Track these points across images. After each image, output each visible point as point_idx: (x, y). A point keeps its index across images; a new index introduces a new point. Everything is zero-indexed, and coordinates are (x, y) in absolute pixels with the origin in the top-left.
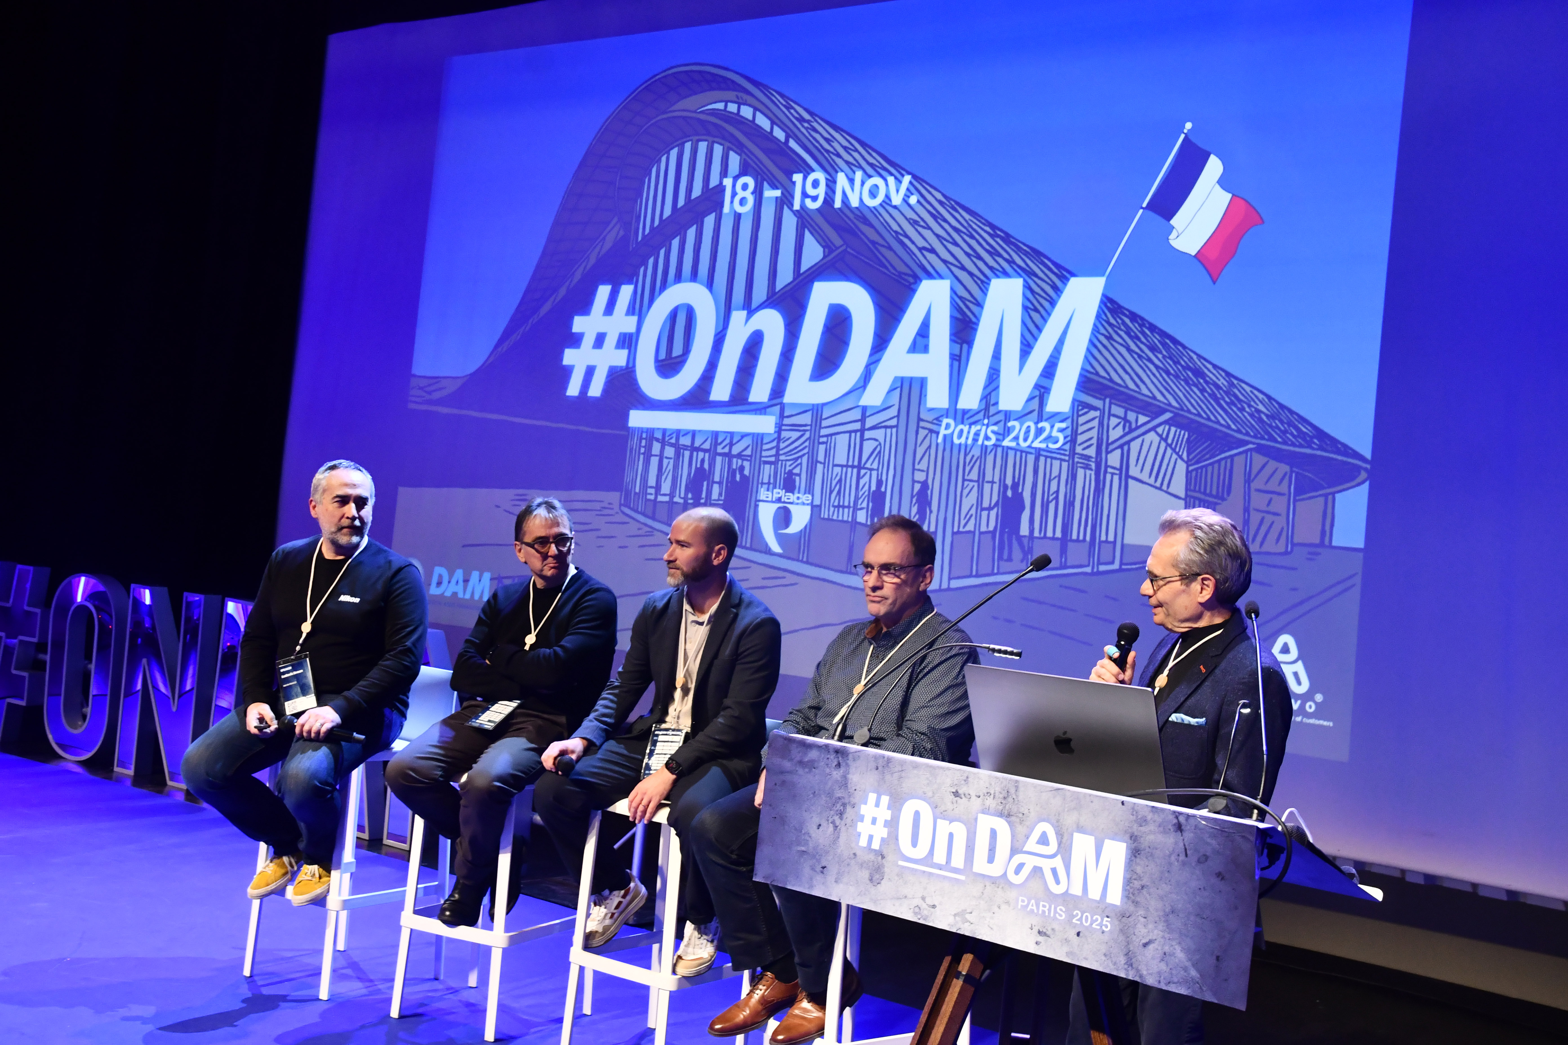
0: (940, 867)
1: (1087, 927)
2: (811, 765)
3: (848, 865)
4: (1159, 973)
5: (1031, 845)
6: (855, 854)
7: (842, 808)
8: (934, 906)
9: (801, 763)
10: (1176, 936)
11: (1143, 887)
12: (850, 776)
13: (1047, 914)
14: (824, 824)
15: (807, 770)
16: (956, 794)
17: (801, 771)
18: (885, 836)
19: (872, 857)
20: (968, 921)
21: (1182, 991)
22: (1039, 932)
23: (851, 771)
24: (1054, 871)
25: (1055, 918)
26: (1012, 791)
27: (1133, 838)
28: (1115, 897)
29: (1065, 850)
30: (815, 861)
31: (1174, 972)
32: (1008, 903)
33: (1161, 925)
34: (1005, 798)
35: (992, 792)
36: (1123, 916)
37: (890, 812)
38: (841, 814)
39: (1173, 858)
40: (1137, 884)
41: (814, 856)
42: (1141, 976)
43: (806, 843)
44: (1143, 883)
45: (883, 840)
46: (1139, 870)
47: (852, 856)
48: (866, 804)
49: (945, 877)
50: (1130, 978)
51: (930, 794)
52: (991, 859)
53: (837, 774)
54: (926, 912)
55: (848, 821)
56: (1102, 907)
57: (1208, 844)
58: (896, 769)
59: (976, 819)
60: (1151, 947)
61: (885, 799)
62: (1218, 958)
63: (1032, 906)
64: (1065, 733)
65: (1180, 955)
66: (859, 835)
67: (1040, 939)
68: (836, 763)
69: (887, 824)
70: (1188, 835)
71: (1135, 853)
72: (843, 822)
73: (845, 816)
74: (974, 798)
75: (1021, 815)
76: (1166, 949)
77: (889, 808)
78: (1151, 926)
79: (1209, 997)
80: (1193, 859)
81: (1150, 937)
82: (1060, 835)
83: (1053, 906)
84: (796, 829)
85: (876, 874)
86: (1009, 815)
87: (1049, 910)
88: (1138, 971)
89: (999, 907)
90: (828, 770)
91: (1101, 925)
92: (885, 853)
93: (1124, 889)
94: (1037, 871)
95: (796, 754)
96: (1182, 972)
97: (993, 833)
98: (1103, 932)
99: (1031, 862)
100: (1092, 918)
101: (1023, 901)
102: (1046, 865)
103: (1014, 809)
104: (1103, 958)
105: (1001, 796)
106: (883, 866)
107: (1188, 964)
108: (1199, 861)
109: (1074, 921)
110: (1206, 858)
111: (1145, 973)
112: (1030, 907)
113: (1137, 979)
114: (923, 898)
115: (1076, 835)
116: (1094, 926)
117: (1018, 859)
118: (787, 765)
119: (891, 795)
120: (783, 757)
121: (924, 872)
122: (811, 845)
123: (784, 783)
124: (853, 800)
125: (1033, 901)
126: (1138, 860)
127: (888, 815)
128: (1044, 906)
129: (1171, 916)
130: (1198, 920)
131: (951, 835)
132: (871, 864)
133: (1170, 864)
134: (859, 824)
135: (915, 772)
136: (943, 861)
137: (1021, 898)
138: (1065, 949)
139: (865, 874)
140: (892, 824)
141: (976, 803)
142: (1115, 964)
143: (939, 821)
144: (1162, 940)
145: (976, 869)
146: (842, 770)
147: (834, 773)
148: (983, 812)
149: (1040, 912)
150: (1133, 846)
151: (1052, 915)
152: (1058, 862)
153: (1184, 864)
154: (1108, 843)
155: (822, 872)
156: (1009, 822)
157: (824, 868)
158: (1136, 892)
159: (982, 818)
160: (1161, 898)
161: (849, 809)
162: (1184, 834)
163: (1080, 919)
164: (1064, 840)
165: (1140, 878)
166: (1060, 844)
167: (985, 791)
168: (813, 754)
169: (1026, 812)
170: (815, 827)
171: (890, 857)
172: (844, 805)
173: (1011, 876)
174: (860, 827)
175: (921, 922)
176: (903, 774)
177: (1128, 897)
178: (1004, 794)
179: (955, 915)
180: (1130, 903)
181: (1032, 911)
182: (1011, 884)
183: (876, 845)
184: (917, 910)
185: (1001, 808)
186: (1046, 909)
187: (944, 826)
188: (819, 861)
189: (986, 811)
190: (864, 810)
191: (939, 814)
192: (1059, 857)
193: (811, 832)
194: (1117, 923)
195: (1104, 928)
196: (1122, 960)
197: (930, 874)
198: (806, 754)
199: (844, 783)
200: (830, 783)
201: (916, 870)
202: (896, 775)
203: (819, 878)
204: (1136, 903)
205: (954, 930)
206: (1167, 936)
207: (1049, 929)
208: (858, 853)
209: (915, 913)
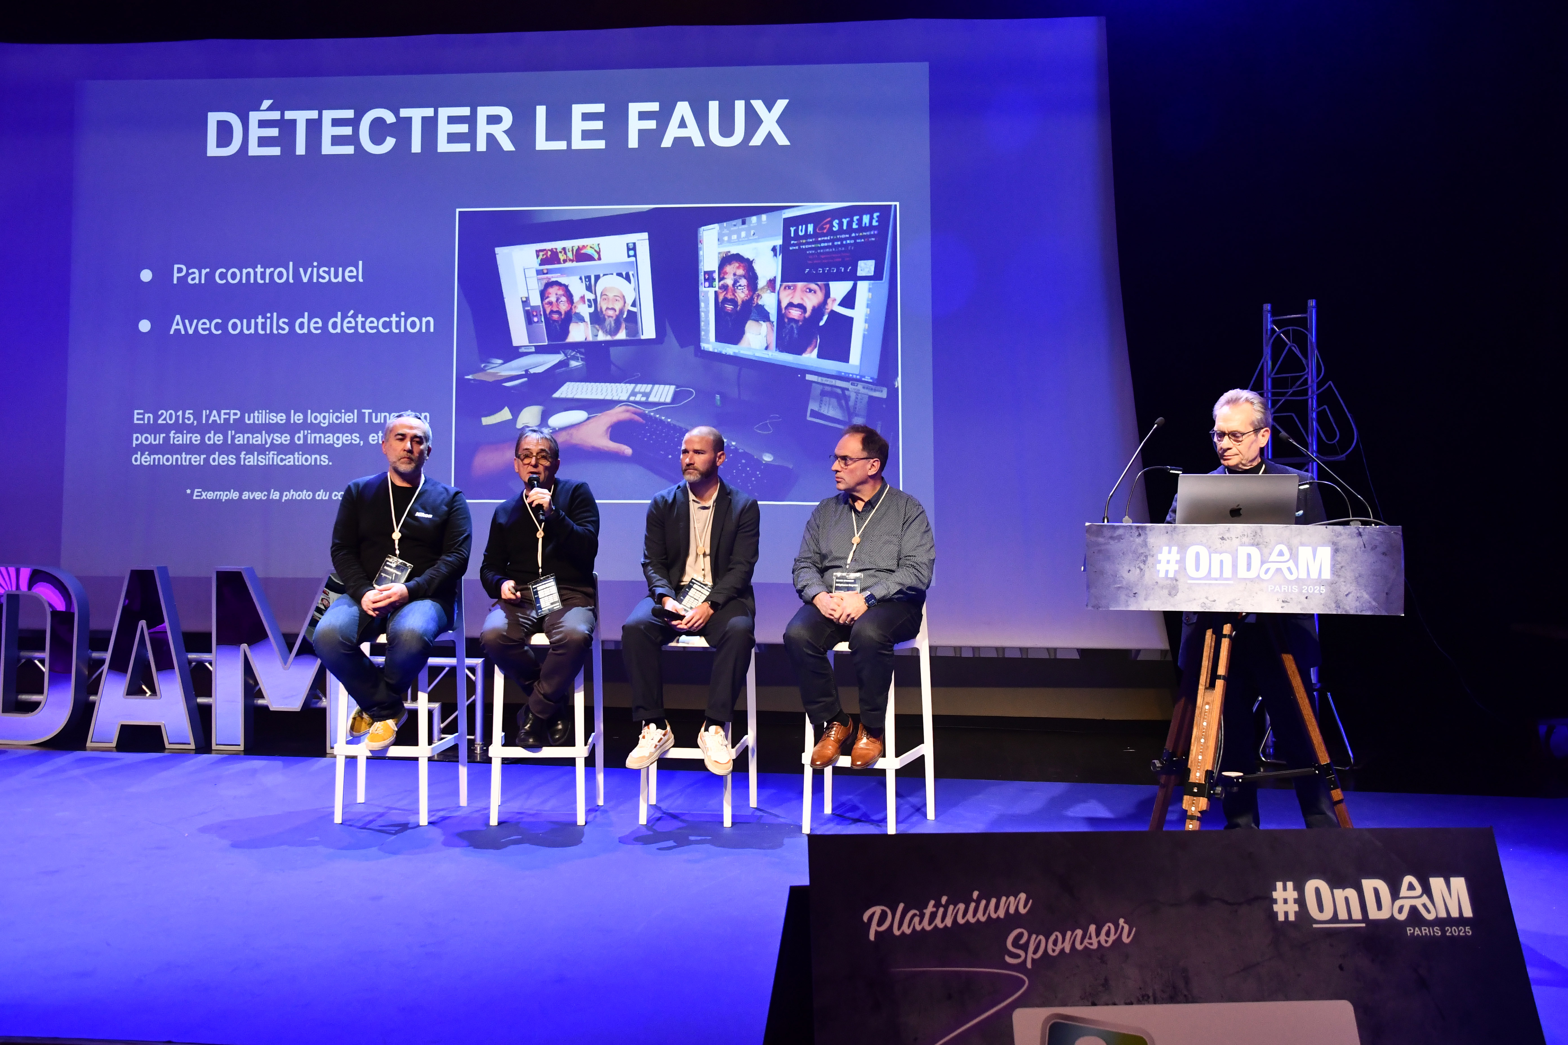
0: (1216, 579)
1: (1311, 594)
2: (1120, 538)
3: (1153, 589)
4: (1356, 607)
5: (1274, 557)
6: (1157, 582)
7: (1145, 558)
8: (1214, 601)
9: (1112, 538)
10: (1363, 587)
11: (1342, 567)
12: (1148, 540)
13: (1287, 591)
14: (1133, 569)
15: (1116, 541)
16: (1223, 539)
17: (1112, 542)
18: (1177, 569)
19: (1169, 582)
20: (1237, 604)
21: (1369, 613)
22: (1283, 601)
23: (1149, 537)
24: (1289, 569)
25: (1292, 593)
26: (1259, 531)
27: (1334, 544)
28: (1327, 575)
29: (1294, 556)
30: (1128, 591)
31: (1364, 605)
32: (1262, 590)
33: (1354, 584)
34: (1254, 536)
35: (1246, 534)
36: (1332, 583)
37: (1179, 555)
38: (1144, 562)
39: (1357, 550)
40: (1339, 566)
41: (1127, 588)
42: (1346, 611)
43: (1121, 582)
44: (1343, 564)
45: (1176, 571)
46: (1339, 559)
47: (1155, 584)
48: (1161, 553)
49: (1220, 584)
50: (1339, 613)
51: (1205, 541)
52: (1249, 569)
53: (1138, 540)
54: (1209, 605)
55: (1150, 565)
56: (1320, 582)
57: (1376, 539)
58: (1181, 531)
59: (1237, 550)
60: (1350, 595)
61: (1175, 549)
62: (1387, 594)
63: (1277, 588)
64: (1238, 505)
65: (1366, 596)
66: (1159, 571)
67: (1284, 604)
68: (1137, 534)
69: (1177, 562)
70: (1365, 537)
71: (1336, 551)
72: (1146, 566)
73: (1147, 562)
74: (1234, 539)
75: (1265, 543)
76: (1359, 595)
77: (1178, 553)
78: (1348, 585)
79: (1384, 613)
80: (1369, 548)
81: (1349, 591)
82: (1290, 549)
83: (1290, 587)
84: (1112, 575)
85: (1173, 590)
86: (1258, 544)
87: (1288, 589)
88: (1343, 608)
89: (1257, 593)
90: (1132, 539)
91: (1319, 591)
92: (1178, 578)
93: (1331, 570)
94: (1279, 570)
95: (1107, 533)
96: (1368, 604)
97: (1249, 556)
98: (1321, 594)
99: (1273, 567)
100: (1314, 588)
101: (1271, 587)
102: (1284, 567)
103: (1261, 540)
104: (1323, 607)
105: (1252, 535)
106: (1178, 586)
107: (1370, 600)
108: (1372, 549)
109: (1304, 591)
110: (1376, 547)
111: (1348, 609)
112: (1276, 590)
113: (1344, 613)
114: (1207, 598)
115: (1300, 548)
116: (1316, 592)
117: (1266, 566)
118: (1101, 540)
119: (1179, 546)
120: (1097, 536)
121: (1206, 584)
122: (1124, 583)
123: (1100, 551)
124: (1152, 553)
125: (1277, 586)
126: (1338, 554)
127: (1178, 557)
128: (1285, 588)
129: (1359, 579)
130: (1375, 578)
131: (1222, 562)
132: (1168, 586)
133: (1356, 553)
134: (1158, 565)
135: (1194, 531)
136: (1218, 576)
137: (1269, 586)
138: (1300, 606)
139: (1166, 592)
140: (1182, 562)
141: (1236, 542)
142: (1329, 608)
143: (1212, 555)
144: (1355, 591)
145: (1239, 576)
146: (1142, 538)
147: (1137, 540)
148: (1241, 545)
149: (1282, 591)
150: (1335, 548)
151: (1290, 591)
152: (1291, 564)
153: (1364, 552)
154: (1320, 549)
155: (1134, 596)
156: (1258, 548)
157: (1135, 594)
158: (1338, 570)
159: (1240, 548)
160: (1353, 571)
161: (1149, 558)
162: (1364, 537)
163: (1307, 590)
164: (1293, 552)
165: (1340, 563)
166: (1291, 554)
167: (1241, 535)
168: (1120, 532)
169: (1268, 541)
170: (1127, 572)
171: (1182, 580)
172: (1146, 557)
173: (1263, 576)
174: (1159, 567)
175: (1207, 610)
176: (1185, 533)
177: (1334, 574)
178: (1254, 534)
179: (1229, 603)
180: (1335, 576)
181: (1278, 591)
182: (1263, 580)
183: (1171, 575)
184: (1203, 605)
185: (1252, 541)
186: (1286, 589)
187: (1216, 558)
188: (1131, 590)
189: (1243, 544)
190: (1160, 557)
191: (1212, 550)
192: (1291, 561)
193: (1124, 575)
194: (1329, 587)
195: (1321, 592)
196: (1334, 605)
197: (1210, 584)
198: (1115, 532)
199: (1145, 544)
200: (1134, 546)
201: (1200, 584)
202: (1181, 534)
203: (1133, 599)
204: (1339, 576)
205: (1229, 611)
206: (1358, 588)
207: (1289, 599)
208: (1158, 581)
209: (1202, 607)
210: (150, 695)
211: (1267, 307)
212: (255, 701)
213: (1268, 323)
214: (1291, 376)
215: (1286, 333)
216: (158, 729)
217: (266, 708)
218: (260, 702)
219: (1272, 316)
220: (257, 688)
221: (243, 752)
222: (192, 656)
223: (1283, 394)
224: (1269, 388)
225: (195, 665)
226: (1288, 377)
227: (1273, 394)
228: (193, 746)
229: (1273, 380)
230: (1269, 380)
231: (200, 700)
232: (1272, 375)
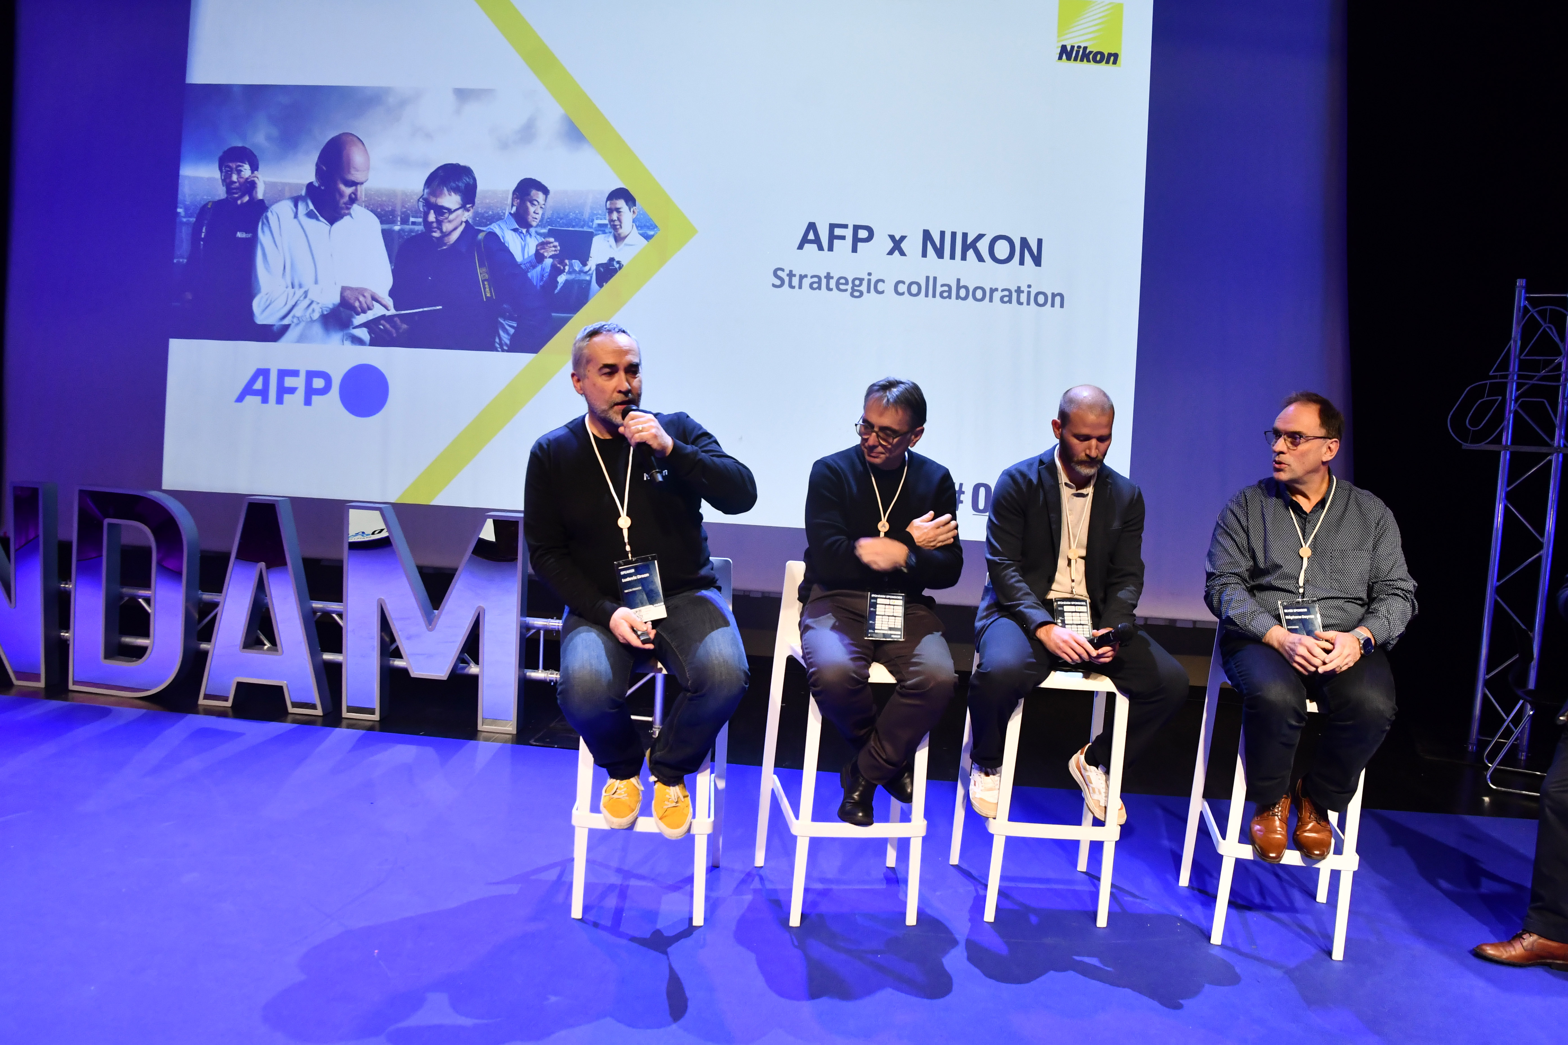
210: (269, 648)
211: (1520, 282)
212: (391, 662)
213: (1520, 298)
214: (1544, 360)
215: (1542, 314)
216: (278, 690)
217: (405, 671)
218: (398, 663)
219: (1526, 292)
220: (393, 647)
221: (378, 723)
222: (317, 605)
223: (1531, 378)
224: (1516, 370)
225: (321, 616)
226: (1540, 360)
227: (1519, 377)
228: (319, 712)
229: (1521, 361)
230: (1517, 360)
231: (327, 656)
232: (1522, 357)
